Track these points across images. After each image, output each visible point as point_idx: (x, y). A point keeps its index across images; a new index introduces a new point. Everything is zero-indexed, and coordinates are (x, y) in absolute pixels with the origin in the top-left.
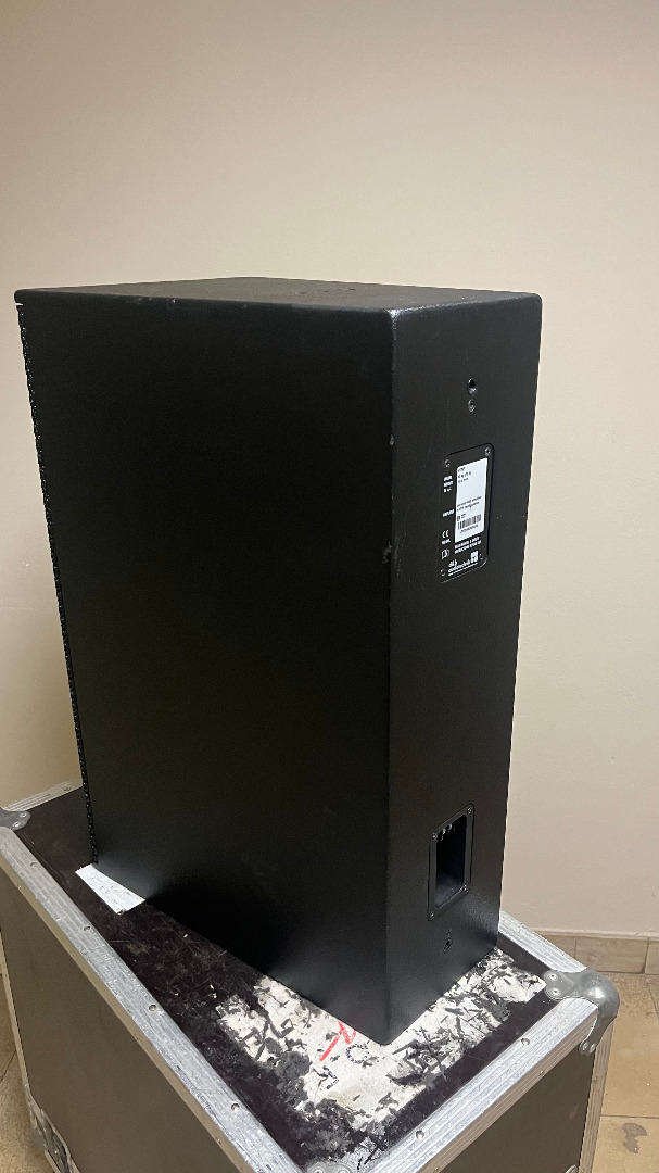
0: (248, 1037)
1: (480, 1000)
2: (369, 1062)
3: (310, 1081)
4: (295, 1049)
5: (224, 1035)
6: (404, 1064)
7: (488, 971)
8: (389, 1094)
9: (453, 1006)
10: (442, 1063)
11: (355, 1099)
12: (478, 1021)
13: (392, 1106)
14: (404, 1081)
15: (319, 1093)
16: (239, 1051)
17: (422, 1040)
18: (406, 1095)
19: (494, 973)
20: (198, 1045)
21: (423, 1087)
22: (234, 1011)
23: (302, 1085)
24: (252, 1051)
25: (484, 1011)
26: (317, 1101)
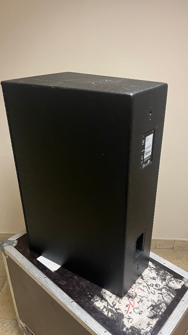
0: (103, 309)
1: (167, 289)
2: (141, 313)
3: (125, 321)
4: (118, 311)
5: (96, 309)
6: (151, 312)
7: (167, 280)
8: (149, 322)
9: (160, 292)
10: (162, 311)
11: (140, 325)
12: (168, 296)
13: (151, 326)
14: (152, 318)
15: (129, 324)
16: (102, 313)
17: (154, 304)
18: (154, 322)
19: (169, 280)
20: (89, 313)
21: (158, 319)
22: (97, 301)
23: (123, 322)
24: (106, 313)
25: (169, 293)
26: (129, 327)
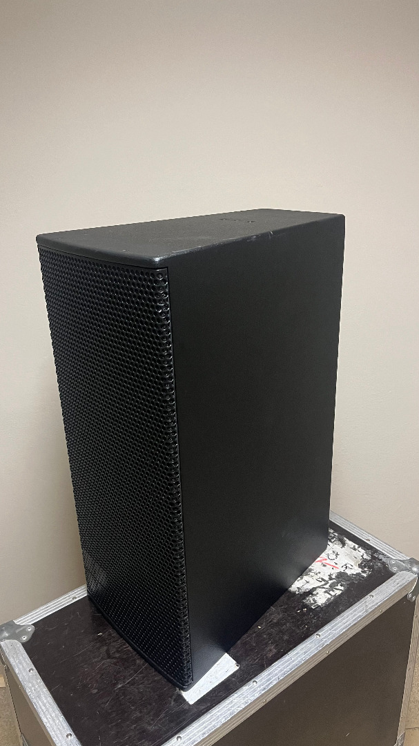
0: (330, 594)
2: (335, 553)
3: (349, 572)
4: (334, 577)
5: (330, 604)
6: (334, 543)
8: (351, 548)
10: (331, 532)
11: (356, 558)
13: (357, 547)
14: (344, 544)
15: (356, 569)
16: (338, 598)
18: (350, 543)
20: (339, 613)
21: (345, 539)
22: (315, 601)
23: (353, 575)
24: (338, 593)
26: (360, 569)
